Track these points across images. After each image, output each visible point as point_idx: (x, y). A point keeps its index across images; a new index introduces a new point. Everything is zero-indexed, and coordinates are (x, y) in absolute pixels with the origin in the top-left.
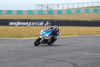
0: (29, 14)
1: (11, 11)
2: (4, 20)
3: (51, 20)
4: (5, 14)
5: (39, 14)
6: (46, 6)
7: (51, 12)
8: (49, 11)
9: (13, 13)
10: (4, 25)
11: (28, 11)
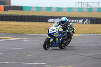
0: (68, 11)
1: (50, 8)
2: (43, 17)
3: (91, 17)
4: (44, 10)
5: (79, 11)
6: (87, 3)
7: (91, 10)
8: (88, 8)
9: (53, 9)
10: (43, 22)
11: (68, 8)
